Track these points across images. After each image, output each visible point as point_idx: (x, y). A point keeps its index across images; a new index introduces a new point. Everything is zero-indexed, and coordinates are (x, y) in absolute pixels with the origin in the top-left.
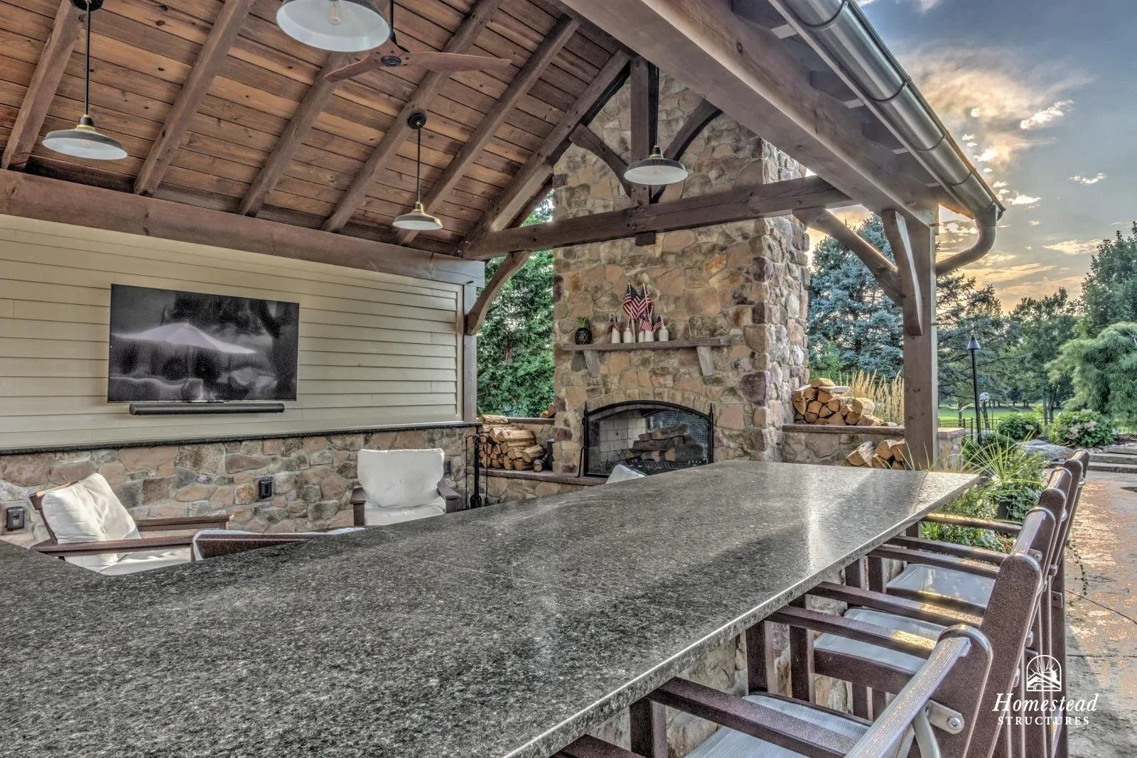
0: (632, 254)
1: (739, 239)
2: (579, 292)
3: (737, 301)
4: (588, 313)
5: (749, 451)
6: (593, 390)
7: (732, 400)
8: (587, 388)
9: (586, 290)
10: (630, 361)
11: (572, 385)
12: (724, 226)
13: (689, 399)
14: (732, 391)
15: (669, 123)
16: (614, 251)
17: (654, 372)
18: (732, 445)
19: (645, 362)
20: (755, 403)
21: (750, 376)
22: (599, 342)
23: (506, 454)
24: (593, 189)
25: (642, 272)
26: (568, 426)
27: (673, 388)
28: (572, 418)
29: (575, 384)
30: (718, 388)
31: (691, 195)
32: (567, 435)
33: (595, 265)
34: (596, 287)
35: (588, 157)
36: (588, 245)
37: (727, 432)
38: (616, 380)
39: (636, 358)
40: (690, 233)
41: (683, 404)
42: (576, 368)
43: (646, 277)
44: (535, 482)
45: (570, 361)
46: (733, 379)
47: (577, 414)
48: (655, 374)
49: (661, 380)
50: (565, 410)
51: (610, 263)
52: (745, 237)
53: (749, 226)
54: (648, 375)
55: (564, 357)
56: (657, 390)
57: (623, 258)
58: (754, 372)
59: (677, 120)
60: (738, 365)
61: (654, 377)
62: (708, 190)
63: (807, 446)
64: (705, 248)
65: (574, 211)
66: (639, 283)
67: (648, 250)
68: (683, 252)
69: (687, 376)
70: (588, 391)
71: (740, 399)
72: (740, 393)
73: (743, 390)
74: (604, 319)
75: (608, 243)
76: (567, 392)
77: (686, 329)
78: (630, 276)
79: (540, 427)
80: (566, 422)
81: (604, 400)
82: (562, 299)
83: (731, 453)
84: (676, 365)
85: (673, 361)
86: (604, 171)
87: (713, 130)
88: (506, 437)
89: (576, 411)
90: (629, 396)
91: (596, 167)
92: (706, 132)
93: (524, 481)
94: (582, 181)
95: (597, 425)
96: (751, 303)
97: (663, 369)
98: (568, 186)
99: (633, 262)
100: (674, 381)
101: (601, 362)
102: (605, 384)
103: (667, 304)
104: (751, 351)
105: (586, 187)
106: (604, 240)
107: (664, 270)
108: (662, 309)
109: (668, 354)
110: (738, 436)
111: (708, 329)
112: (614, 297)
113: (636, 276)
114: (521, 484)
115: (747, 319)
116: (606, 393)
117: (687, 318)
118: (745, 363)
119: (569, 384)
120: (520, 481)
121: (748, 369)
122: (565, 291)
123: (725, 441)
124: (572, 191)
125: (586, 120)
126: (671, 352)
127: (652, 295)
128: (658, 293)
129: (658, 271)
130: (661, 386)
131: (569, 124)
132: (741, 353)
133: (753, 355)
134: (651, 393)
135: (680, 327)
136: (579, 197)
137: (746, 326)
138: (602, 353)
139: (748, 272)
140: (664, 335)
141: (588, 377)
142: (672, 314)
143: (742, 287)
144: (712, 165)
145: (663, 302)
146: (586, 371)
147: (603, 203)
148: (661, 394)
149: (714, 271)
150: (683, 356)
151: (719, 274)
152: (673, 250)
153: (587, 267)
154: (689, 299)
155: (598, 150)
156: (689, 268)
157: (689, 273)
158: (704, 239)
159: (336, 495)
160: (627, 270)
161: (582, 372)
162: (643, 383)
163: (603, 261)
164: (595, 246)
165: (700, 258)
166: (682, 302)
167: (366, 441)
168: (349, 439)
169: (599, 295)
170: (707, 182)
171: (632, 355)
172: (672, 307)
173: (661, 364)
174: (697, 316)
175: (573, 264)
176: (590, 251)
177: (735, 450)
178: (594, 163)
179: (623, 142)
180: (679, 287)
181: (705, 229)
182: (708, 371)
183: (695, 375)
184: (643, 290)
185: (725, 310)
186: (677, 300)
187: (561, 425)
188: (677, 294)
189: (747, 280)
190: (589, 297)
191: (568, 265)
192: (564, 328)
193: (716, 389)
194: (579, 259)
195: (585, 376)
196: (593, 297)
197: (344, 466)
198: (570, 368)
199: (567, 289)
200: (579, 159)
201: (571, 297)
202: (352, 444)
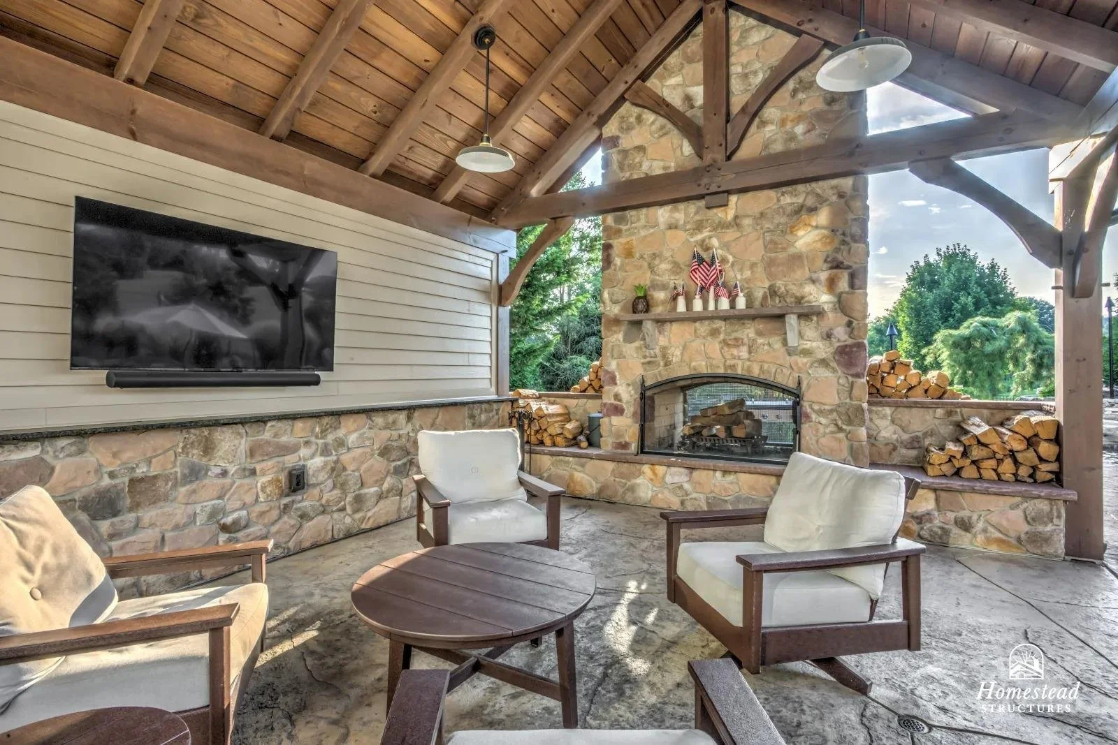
0: (698, 218)
1: (834, 198)
2: (633, 260)
3: (829, 265)
4: (646, 279)
5: (844, 427)
6: (649, 363)
7: (823, 373)
8: (643, 361)
9: (642, 257)
10: (695, 331)
11: (624, 357)
12: (814, 185)
13: (769, 372)
14: (823, 363)
15: (745, 76)
16: (677, 215)
17: (725, 343)
18: (823, 421)
19: (714, 333)
20: (853, 376)
21: (846, 346)
22: (658, 310)
23: (546, 430)
24: (649, 151)
25: (710, 237)
26: (620, 400)
27: (749, 360)
28: (626, 393)
29: (627, 356)
30: (805, 360)
31: (772, 151)
32: (618, 411)
33: (652, 230)
34: (654, 254)
35: (644, 116)
36: (644, 211)
37: (816, 407)
38: (678, 352)
39: (703, 328)
40: (772, 193)
41: (762, 377)
42: (628, 339)
43: (715, 242)
44: (584, 460)
45: (622, 333)
46: (824, 350)
47: (631, 388)
48: (728, 345)
49: (735, 352)
50: (616, 384)
51: (670, 228)
52: (841, 195)
53: (847, 183)
54: (717, 346)
55: (614, 328)
56: (729, 363)
57: (686, 223)
58: (850, 341)
59: (755, 73)
60: (831, 334)
61: (726, 349)
62: (793, 146)
63: (893, 422)
64: (789, 209)
65: (627, 175)
66: (707, 249)
67: (719, 214)
68: (762, 214)
69: (766, 347)
70: (643, 364)
71: (834, 371)
72: (834, 365)
73: (838, 363)
74: (664, 287)
75: (668, 208)
76: (618, 365)
77: (765, 297)
78: (696, 242)
79: (574, 402)
80: (617, 397)
81: (663, 373)
82: (613, 267)
83: (821, 429)
84: (752, 335)
85: (749, 331)
86: (664, 131)
87: (801, 81)
88: (546, 412)
89: (628, 385)
90: (695, 369)
91: (654, 128)
92: (791, 84)
93: (571, 459)
94: (637, 142)
95: (652, 399)
96: (848, 267)
97: (736, 339)
98: (620, 148)
99: (699, 227)
100: (750, 352)
101: (660, 333)
102: (664, 356)
103: (741, 270)
104: (847, 319)
105: (641, 149)
106: (662, 204)
107: (739, 234)
108: (734, 275)
109: (743, 324)
110: (831, 411)
111: (793, 295)
112: (676, 264)
113: (703, 241)
114: (568, 462)
115: (843, 285)
116: (666, 365)
117: (767, 285)
118: (841, 333)
119: (621, 356)
120: (567, 458)
121: (843, 339)
122: (616, 258)
123: (814, 416)
124: (625, 153)
125: (644, 76)
126: (746, 321)
127: (724, 261)
128: (731, 259)
129: (731, 235)
130: (734, 357)
131: (625, 79)
132: (834, 320)
133: (849, 324)
134: (722, 366)
135: (759, 294)
136: (633, 160)
137: (842, 293)
138: (660, 322)
139: (844, 234)
140: (741, 303)
141: (644, 349)
142: (748, 281)
143: (837, 250)
144: (799, 119)
145: (736, 268)
146: (642, 342)
147: (662, 164)
148: (733, 367)
149: (801, 233)
150: (760, 325)
151: (808, 238)
152: (750, 213)
153: (643, 233)
154: (770, 264)
155: (660, 106)
156: (769, 231)
157: (768, 237)
158: (789, 199)
159: (376, 481)
160: (692, 235)
161: (637, 344)
162: (712, 355)
163: (662, 227)
164: (652, 210)
165: (783, 220)
166: (760, 269)
167: (409, 418)
168: (391, 417)
169: (657, 262)
170: (792, 138)
171: (698, 324)
172: (748, 273)
173: (734, 335)
174: (779, 283)
175: (626, 231)
176: (647, 216)
177: (827, 426)
178: (653, 123)
179: (688, 99)
180: (756, 251)
181: (789, 189)
182: (792, 340)
183: (778, 345)
184: (713, 256)
185: (814, 276)
186: (753, 266)
187: (610, 400)
188: (753, 259)
189: (844, 242)
190: (645, 265)
191: (619, 231)
192: (615, 298)
193: (802, 360)
194: (633, 225)
195: (641, 348)
196: (649, 264)
197: (385, 448)
198: (622, 340)
199: (618, 256)
200: (632, 120)
201: (622, 264)
202: (394, 422)
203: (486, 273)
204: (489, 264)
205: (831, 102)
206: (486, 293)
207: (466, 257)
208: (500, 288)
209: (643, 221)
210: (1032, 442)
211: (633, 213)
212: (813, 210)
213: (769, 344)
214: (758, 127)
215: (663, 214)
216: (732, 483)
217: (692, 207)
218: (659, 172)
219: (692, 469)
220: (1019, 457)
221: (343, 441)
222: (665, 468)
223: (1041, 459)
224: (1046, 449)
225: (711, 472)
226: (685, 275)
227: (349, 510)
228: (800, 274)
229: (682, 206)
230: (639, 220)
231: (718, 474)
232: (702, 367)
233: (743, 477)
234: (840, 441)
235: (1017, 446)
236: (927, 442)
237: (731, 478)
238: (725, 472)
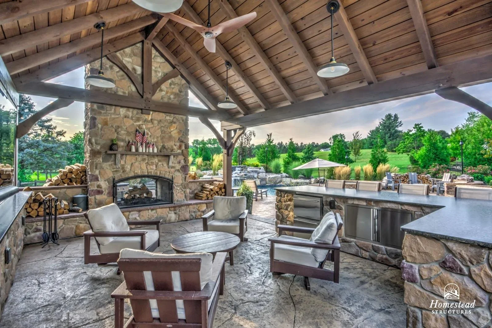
0: (137, 116)
1: (181, 121)
2: (108, 127)
3: (180, 141)
4: (115, 136)
5: (184, 190)
6: (116, 171)
7: (178, 174)
8: (112, 170)
9: (112, 126)
10: (136, 159)
11: (103, 169)
12: (176, 115)
13: (163, 174)
14: (178, 170)
15: (156, 71)
16: (128, 112)
17: (147, 164)
18: (178, 188)
19: (144, 160)
20: (186, 174)
21: (184, 166)
22: (121, 150)
25: (142, 124)
26: (101, 188)
27: (156, 170)
28: (104, 185)
29: (105, 168)
31: (164, 101)
32: (100, 192)
33: (117, 116)
34: (118, 126)
35: (114, 67)
36: (114, 107)
37: (176, 184)
38: (129, 167)
39: (140, 158)
40: (163, 114)
41: (161, 175)
42: (104, 160)
43: (144, 127)
45: (101, 158)
46: (178, 167)
47: (106, 182)
48: (149, 164)
49: (152, 167)
50: (98, 181)
51: (125, 117)
52: (183, 121)
53: (184, 117)
54: (145, 165)
55: (98, 156)
56: (149, 171)
57: (132, 117)
58: (185, 164)
59: (159, 72)
60: (180, 162)
61: (148, 166)
62: (170, 101)
64: (169, 121)
66: (142, 129)
67: (146, 117)
68: (160, 121)
71: (181, 173)
73: (182, 170)
74: (123, 140)
75: (125, 109)
76: (100, 172)
77: (161, 149)
78: (137, 125)
80: (99, 186)
81: (122, 175)
82: (97, 128)
84: (157, 161)
86: (123, 77)
87: (172, 81)
90: (136, 173)
91: (118, 74)
92: (170, 81)
93: (78, 218)
96: (184, 142)
97: (152, 163)
99: (138, 120)
100: (156, 167)
101: (121, 159)
102: (123, 168)
106: (122, 107)
107: (152, 126)
108: (151, 140)
109: (154, 157)
110: (180, 185)
111: (170, 149)
112: (128, 132)
113: (140, 125)
114: (76, 220)
115: (183, 148)
116: (123, 172)
117: (162, 145)
118: (182, 162)
119: (102, 168)
120: (75, 218)
121: (183, 164)
123: (176, 187)
126: (156, 157)
127: (147, 134)
128: (150, 134)
129: (150, 125)
130: (151, 169)
131: (110, 50)
132: (181, 158)
133: (184, 159)
134: (146, 172)
135: (160, 147)
137: (183, 150)
138: (122, 155)
140: (155, 150)
141: (113, 165)
142: (156, 142)
143: (182, 137)
144: (172, 93)
145: (152, 137)
146: (112, 163)
147: (122, 90)
148: (151, 172)
149: (172, 130)
150: (160, 158)
151: (174, 131)
152: (156, 119)
153: (113, 116)
154: (162, 138)
155: (123, 68)
156: (163, 127)
157: (162, 128)
158: (169, 118)
160: (135, 122)
161: (110, 163)
162: (143, 168)
163: (122, 116)
164: (118, 108)
165: (167, 124)
166: (159, 139)
169: (120, 129)
170: (170, 98)
171: (137, 156)
172: (156, 140)
173: (151, 161)
174: (166, 144)
175: (104, 113)
176: (115, 110)
177: (179, 190)
178: (117, 72)
179: (134, 69)
180: (158, 133)
181: (169, 114)
182: (171, 164)
183: (165, 165)
184: (144, 132)
185: (176, 144)
186: (157, 137)
187: (95, 187)
188: (157, 135)
189: (183, 135)
190: (114, 130)
191: (101, 113)
192: (98, 142)
193: (173, 170)
194: (108, 112)
195: (112, 165)
196: (116, 131)
198: (102, 161)
199: (100, 124)
200: (108, 66)
201: (102, 127)
205: (181, 92)
209: (113, 111)
210: (220, 189)
211: (108, 106)
212: (175, 123)
213: (163, 165)
214: (159, 91)
215: (123, 111)
216: (154, 213)
217: (135, 111)
218: (121, 93)
219: (140, 211)
220: (219, 192)
222: (128, 213)
223: (223, 193)
224: (223, 190)
225: (147, 211)
226: (133, 136)
228: (171, 143)
229: (131, 110)
230: (111, 110)
231: (150, 211)
232: (139, 172)
233: (159, 210)
234: (182, 194)
235: (218, 190)
236: (195, 192)
237: (154, 211)
238: (152, 210)
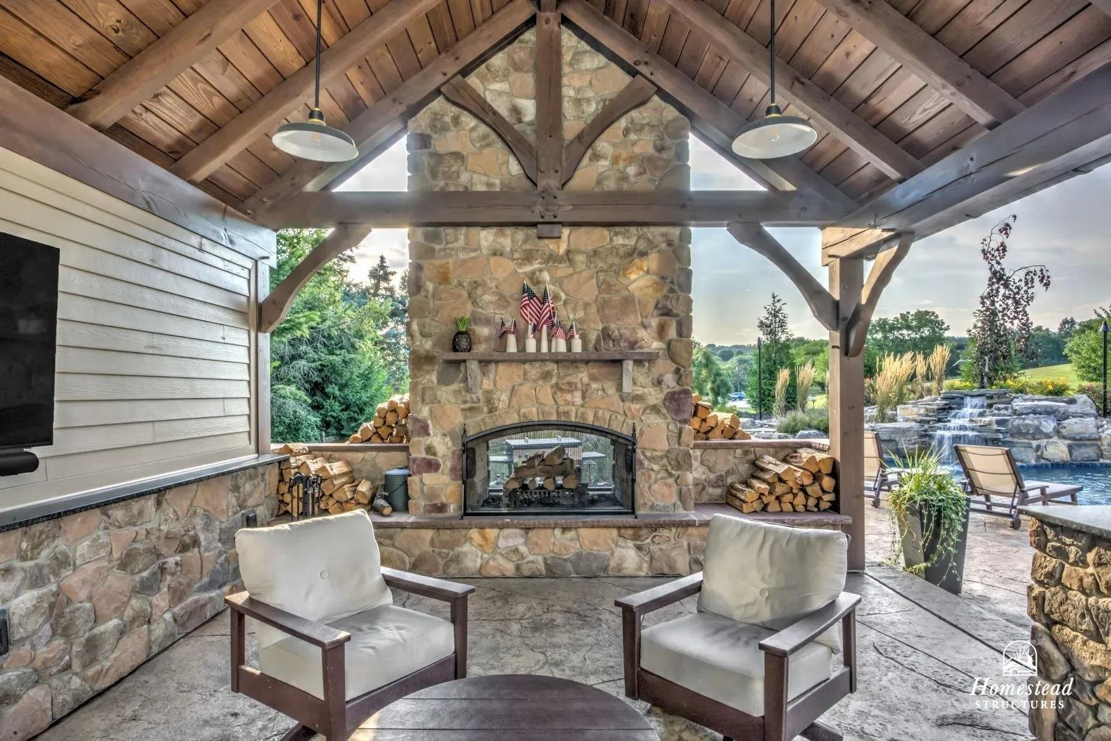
0: (527, 247)
1: (664, 246)
2: (450, 287)
3: (660, 312)
4: (467, 310)
5: (674, 472)
6: (471, 409)
7: (653, 419)
8: (463, 406)
9: (460, 284)
10: (525, 374)
11: (439, 402)
12: (645, 229)
13: (604, 419)
14: (655, 409)
15: (578, 102)
16: (501, 240)
17: (557, 388)
18: (656, 467)
19: (546, 376)
20: (680, 422)
21: (674, 393)
22: (481, 349)
23: (331, 495)
24: (470, 160)
25: (541, 270)
26: (434, 454)
27: (583, 406)
28: (443, 446)
29: (443, 401)
30: (637, 406)
31: (606, 189)
32: (432, 466)
33: (473, 254)
34: (475, 282)
35: (463, 119)
36: (464, 230)
37: (648, 454)
38: (504, 397)
39: (534, 371)
40: (605, 232)
41: (597, 424)
42: (443, 380)
43: (546, 276)
44: (391, 530)
45: (435, 373)
46: (655, 397)
47: (448, 439)
48: (561, 390)
49: (568, 397)
50: (428, 434)
51: (494, 254)
52: (670, 243)
53: (675, 232)
54: (549, 391)
55: (426, 368)
56: (561, 409)
57: (512, 251)
58: (678, 388)
59: (588, 101)
60: (662, 381)
61: (559, 394)
62: (625, 187)
63: (702, 463)
64: (622, 251)
65: (442, 183)
66: (538, 283)
67: (551, 245)
68: (595, 252)
69: (600, 393)
70: (463, 410)
71: (665, 418)
72: (664, 411)
73: (668, 408)
74: (488, 322)
75: (493, 230)
76: (431, 412)
77: (598, 340)
78: (525, 273)
80: (430, 450)
81: (488, 420)
82: (423, 293)
83: (653, 476)
84: (586, 380)
85: (582, 375)
86: (487, 141)
87: (632, 121)
88: (332, 473)
89: (444, 435)
90: (525, 416)
91: (475, 135)
92: (623, 122)
94: (455, 147)
95: (473, 450)
96: (677, 315)
97: (570, 384)
98: (431, 150)
99: (528, 257)
100: (584, 397)
101: (484, 374)
102: (489, 401)
103: (574, 310)
104: (675, 366)
105: (458, 156)
106: (486, 225)
107: (571, 271)
108: (567, 315)
109: (577, 367)
110: (662, 457)
111: (627, 340)
112: (502, 297)
113: (533, 273)
115: (672, 333)
116: (490, 411)
117: (600, 327)
118: (669, 379)
119: (435, 400)
121: (671, 386)
122: (428, 283)
123: (646, 463)
124: (438, 157)
125: (465, 72)
126: (580, 365)
127: (556, 298)
128: (563, 296)
129: (563, 270)
130: (567, 403)
131: (444, 70)
132: (664, 368)
133: (677, 371)
134: (554, 411)
135: (593, 337)
136: (450, 167)
137: (671, 340)
138: (485, 363)
139: (672, 282)
140: (577, 345)
141: (464, 393)
142: (581, 321)
143: (666, 297)
144: (631, 159)
145: (569, 307)
146: (462, 385)
147: (485, 179)
148: (567, 413)
149: (633, 277)
150: (595, 370)
151: (639, 281)
152: (582, 248)
153: (462, 256)
154: (603, 306)
155: (483, 112)
156: (602, 271)
157: (602, 276)
158: (623, 240)
159: (117, 609)
160: (520, 265)
161: (455, 386)
162: (542, 401)
163: (485, 252)
164: (473, 231)
165: (616, 261)
166: (593, 309)
167: (159, 503)
168: (136, 506)
169: (479, 291)
170: (624, 178)
171: (527, 366)
172: (581, 314)
173: (569, 379)
174: (613, 326)
175: (440, 250)
176: (466, 237)
177: (658, 472)
178: (473, 129)
179: (516, 111)
180: (590, 291)
181: (622, 229)
182: (627, 387)
183: (611, 391)
184: (546, 290)
185: (646, 321)
186: (586, 305)
187: (420, 453)
188: (587, 299)
189: (672, 290)
190: (465, 294)
191: (433, 250)
192: (426, 330)
193: (635, 407)
194: (449, 246)
195: (460, 391)
196: (469, 294)
197: (128, 555)
198: (435, 381)
199: (430, 280)
200: (447, 119)
201: (435, 289)
202: (141, 513)
203: (241, 285)
204: (245, 273)
205: (661, 149)
206: (241, 313)
207: (220, 264)
208: (260, 308)
209: (461, 242)
210: (816, 477)
211: (450, 230)
212: (643, 254)
213: (603, 390)
214: (590, 160)
215: (486, 237)
216: (572, 540)
217: (520, 234)
218: (481, 188)
219: (527, 529)
220: (809, 490)
221: (67, 557)
222: (496, 531)
223: (824, 492)
224: (828, 482)
225: (550, 531)
226: (514, 306)
227: (76, 666)
228: (632, 320)
229: (508, 231)
230: (456, 240)
231: (558, 532)
232: (534, 414)
233: (584, 532)
234: (669, 486)
235: (807, 481)
236: (729, 481)
237: (572, 534)
238: (565, 529)
